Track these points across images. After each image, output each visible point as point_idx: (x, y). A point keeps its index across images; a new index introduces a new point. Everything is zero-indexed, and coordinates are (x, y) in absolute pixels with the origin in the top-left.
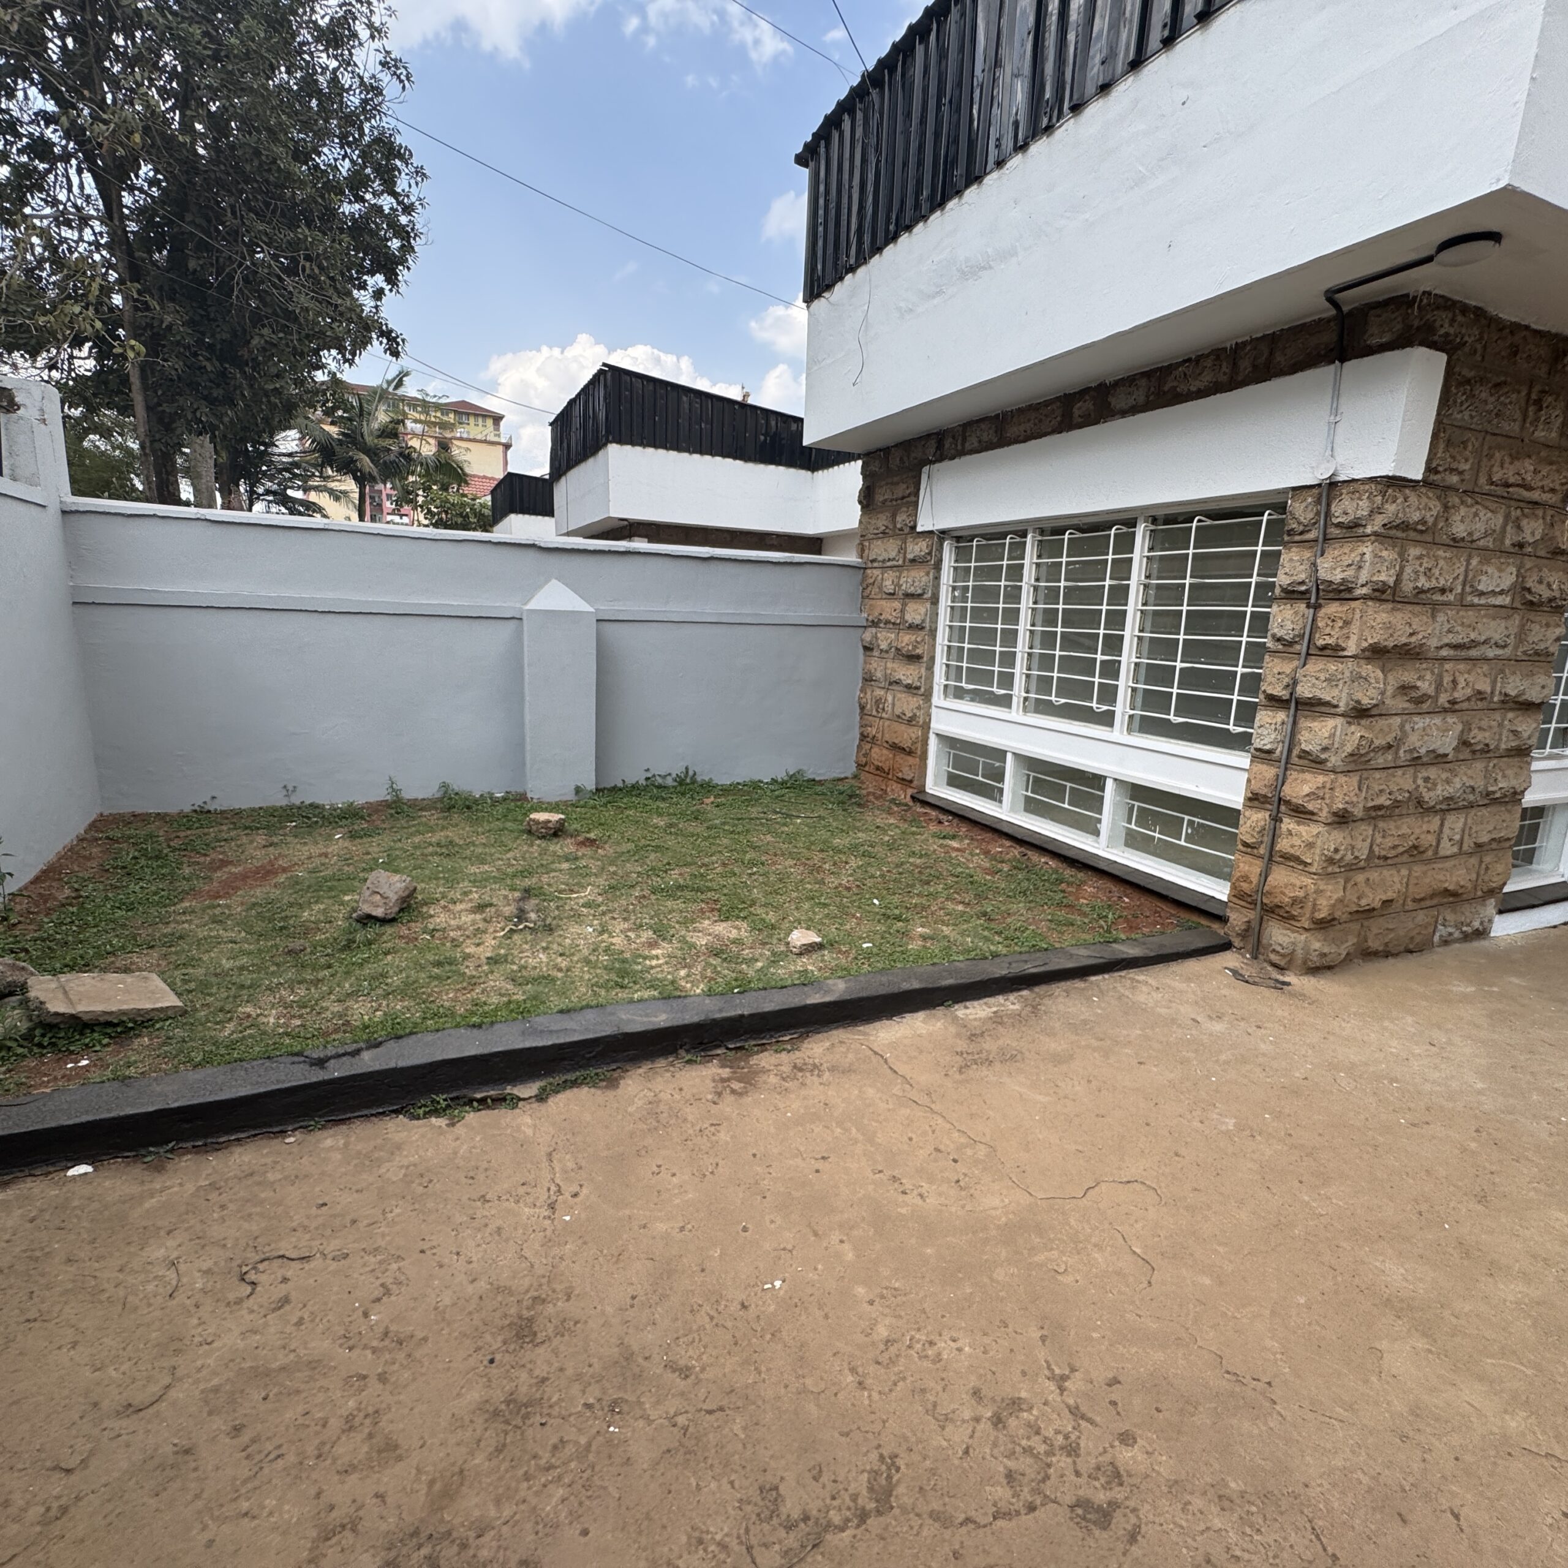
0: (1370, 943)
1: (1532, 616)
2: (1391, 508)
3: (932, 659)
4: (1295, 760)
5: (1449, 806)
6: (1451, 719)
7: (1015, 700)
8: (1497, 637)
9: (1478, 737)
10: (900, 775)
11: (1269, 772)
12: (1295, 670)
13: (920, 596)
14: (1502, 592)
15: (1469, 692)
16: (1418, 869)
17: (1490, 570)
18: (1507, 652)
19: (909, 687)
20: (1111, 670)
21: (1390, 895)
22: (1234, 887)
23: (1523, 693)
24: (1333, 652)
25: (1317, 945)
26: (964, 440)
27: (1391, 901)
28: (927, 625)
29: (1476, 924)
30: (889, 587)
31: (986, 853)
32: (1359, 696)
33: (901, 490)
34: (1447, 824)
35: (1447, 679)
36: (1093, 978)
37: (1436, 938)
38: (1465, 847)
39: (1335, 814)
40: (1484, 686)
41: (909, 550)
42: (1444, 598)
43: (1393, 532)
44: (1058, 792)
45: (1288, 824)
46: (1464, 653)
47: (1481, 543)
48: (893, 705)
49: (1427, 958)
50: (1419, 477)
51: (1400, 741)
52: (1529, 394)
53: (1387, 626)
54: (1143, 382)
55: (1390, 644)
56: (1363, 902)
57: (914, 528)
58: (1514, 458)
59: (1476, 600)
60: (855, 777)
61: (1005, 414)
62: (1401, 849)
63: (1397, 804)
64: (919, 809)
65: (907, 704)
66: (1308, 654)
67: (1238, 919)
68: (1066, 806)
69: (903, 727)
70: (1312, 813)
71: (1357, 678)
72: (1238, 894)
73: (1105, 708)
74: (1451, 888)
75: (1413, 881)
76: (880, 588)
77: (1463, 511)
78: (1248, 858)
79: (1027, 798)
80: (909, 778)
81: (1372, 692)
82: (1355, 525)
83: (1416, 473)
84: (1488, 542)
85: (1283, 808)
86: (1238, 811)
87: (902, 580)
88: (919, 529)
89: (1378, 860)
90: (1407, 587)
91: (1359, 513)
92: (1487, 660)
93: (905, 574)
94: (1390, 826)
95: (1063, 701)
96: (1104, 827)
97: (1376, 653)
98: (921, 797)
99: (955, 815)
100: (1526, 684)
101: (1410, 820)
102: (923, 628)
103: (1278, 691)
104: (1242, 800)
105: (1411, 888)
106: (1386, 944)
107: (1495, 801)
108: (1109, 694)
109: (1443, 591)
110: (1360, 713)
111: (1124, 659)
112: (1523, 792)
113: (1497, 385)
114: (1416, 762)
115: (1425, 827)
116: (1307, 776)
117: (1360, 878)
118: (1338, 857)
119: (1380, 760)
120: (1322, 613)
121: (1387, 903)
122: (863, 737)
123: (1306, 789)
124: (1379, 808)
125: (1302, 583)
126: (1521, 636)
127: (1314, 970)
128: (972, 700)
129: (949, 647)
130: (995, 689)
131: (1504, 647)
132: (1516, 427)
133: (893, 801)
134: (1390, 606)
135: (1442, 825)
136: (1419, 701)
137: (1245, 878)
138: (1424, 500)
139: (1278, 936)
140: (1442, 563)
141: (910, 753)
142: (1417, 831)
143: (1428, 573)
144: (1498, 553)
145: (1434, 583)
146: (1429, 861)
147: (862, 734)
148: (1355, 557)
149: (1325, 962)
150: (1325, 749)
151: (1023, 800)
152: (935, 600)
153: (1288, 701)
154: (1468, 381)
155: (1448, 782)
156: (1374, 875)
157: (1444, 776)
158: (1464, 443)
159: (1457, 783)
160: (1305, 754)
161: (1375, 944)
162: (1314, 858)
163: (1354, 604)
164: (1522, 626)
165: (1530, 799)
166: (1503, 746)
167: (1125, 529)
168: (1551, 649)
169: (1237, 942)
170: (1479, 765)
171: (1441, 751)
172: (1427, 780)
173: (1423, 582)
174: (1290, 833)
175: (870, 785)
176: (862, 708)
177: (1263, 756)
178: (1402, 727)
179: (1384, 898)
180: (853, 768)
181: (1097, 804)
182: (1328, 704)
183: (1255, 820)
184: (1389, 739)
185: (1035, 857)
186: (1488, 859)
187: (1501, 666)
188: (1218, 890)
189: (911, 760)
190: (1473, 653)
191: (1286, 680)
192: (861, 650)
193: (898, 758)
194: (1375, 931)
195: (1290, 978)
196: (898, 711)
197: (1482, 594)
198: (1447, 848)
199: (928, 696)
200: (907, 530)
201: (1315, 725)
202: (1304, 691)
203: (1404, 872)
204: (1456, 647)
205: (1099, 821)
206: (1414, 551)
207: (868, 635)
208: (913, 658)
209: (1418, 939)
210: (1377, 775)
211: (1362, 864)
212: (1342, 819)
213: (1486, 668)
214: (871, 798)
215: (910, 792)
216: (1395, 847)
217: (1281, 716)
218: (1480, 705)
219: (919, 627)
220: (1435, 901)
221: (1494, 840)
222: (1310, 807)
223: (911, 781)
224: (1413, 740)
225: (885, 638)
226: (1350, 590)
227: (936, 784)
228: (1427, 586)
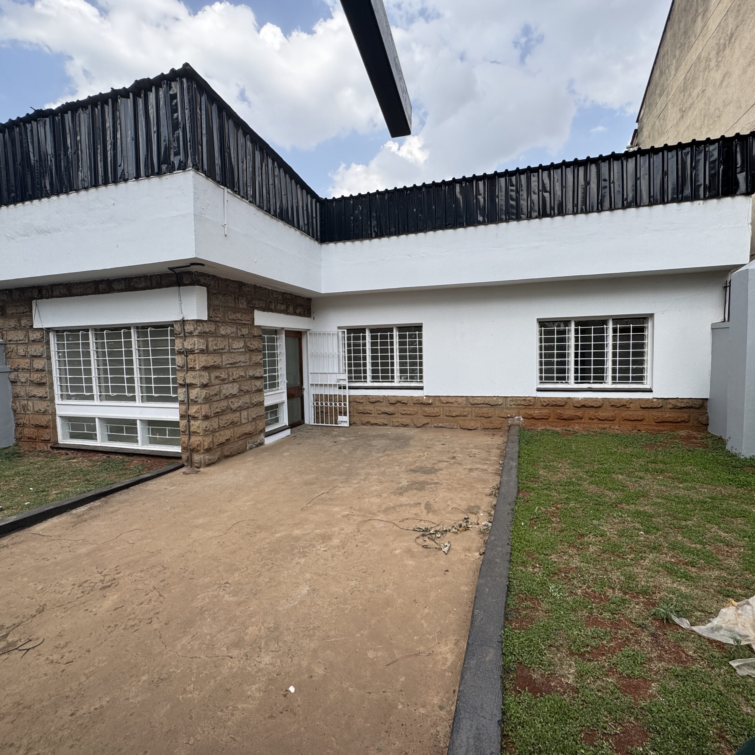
0: (225, 453)
1: (252, 353)
2: (199, 328)
3: (52, 384)
4: (190, 402)
5: (240, 409)
6: (235, 384)
7: (95, 397)
8: (243, 360)
9: (244, 388)
10: (43, 439)
11: (184, 407)
12: (185, 375)
13: (40, 356)
14: (241, 348)
15: (238, 376)
16: (236, 429)
17: (235, 342)
18: (248, 364)
19: (41, 398)
20: (131, 380)
21: (228, 438)
22: (182, 447)
23: (254, 374)
24: (193, 369)
25: (207, 457)
26: (52, 291)
27: (229, 439)
28: (46, 369)
29: (259, 441)
30: (21, 352)
31: (90, 461)
32: (202, 381)
33: (21, 309)
34: (242, 414)
35: (230, 374)
36: (131, 488)
37: (248, 448)
38: (250, 420)
39: (204, 416)
40: (242, 374)
41: (30, 336)
42: (223, 351)
43: (202, 334)
44: (121, 430)
45: (192, 422)
46: (234, 365)
47: (231, 335)
48: (33, 407)
49: (245, 454)
50: (206, 319)
51: (220, 391)
52: (235, 297)
53: (206, 361)
54: (123, 282)
55: (208, 365)
56: (219, 441)
57: (32, 326)
58: (234, 313)
59: (234, 351)
60: (16, 445)
61: (70, 284)
62: (228, 424)
63: (223, 411)
64: (56, 451)
65: (41, 406)
66: (187, 370)
67: (184, 457)
68: (125, 434)
69: (41, 416)
70: (197, 417)
71: (200, 376)
72: (183, 449)
73: (132, 394)
74: (247, 432)
75: (235, 432)
76: (17, 353)
77: (223, 327)
78: (184, 436)
79: (108, 435)
80: (48, 439)
81: (206, 380)
82: (191, 333)
83: (205, 318)
84: (234, 335)
85: (190, 418)
86: (178, 422)
87: (29, 350)
88: (35, 327)
89: (221, 428)
90: (211, 349)
91: (191, 330)
92: (242, 366)
93: (30, 347)
94: (224, 417)
95: (115, 394)
96: (139, 439)
97: (205, 368)
98: (56, 446)
99: (74, 449)
100: (254, 372)
101: (230, 415)
102: (44, 371)
103: (181, 382)
104: (179, 418)
105: (235, 435)
106: (231, 453)
107: (255, 405)
108: (132, 389)
109: (222, 349)
110: (204, 386)
111: (135, 376)
112: (263, 401)
113: (224, 294)
114: (227, 398)
115: (234, 416)
116: (194, 407)
117: (217, 434)
118: (207, 429)
119: (215, 398)
120: (188, 358)
121: (227, 440)
122: (17, 425)
123: (194, 411)
124: (218, 412)
125: (181, 349)
126: (250, 359)
127: (209, 465)
128: (76, 399)
129: (60, 378)
130: (85, 393)
131: (246, 362)
132: (233, 305)
133: (40, 451)
134: (206, 355)
135: (241, 414)
136: (223, 380)
137: (184, 442)
138: (209, 325)
139: (196, 458)
140: (219, 342)
141: (47, 427)
142: (232, 417)
143: (216, 345)
144: (236, 338)
145: (218, 348)
146: (239, 426)
147: (16, 424)
148: (192, 342)
149: (211, 462)
150: (196, 398)
151: (107, 436)
152: (49, 358)
153: (185, 385)
154: (215, 294)
155: (238, 402)
156: (222, 433)
157: (237, 400)
158: (219, 310)
159: (241, 402)
160: (192, 400)
161: (226, 453)
162: (200, 431)
163: (196, 355)
164: (250, 357)
165: (267, 403)
166: (254, 390)
167: (127, 331)
168: (260, 362)
169: (186, 464)
170: (247, 396)
171: (234, 393)
172: (232, 402)
173: (215, 347)
174: (193, 425)
175: (25, 447)
176: (14, 411)
177: (182, 403)
178: (220, 388)
179: (226, 438)
180: (14, 441)
181: (135, 431)
182: (194, 384)
183: (184, 423)
184: (215, 392)
185: (113, 457)
186: (258, 422)
187: (246, 368)
188: (177, 449)
189: (47, 431)
190: (237, 365)
191: (183, 379)
192: (10, 383)
193: (40, 431)
194: (226, 449)
195: (202, 469)
196: (36, 409)
197: (235, 349)
198: (244, 421)
199: (52, 400)
200: (28, 327)
201: (193, 391)
202: (188, 381)
203: (232, 430)
204: (231, 364)
205: (137, 437)
206: (210, 339)
207: (13, 376)
208: (41, 384)
209: (241, 449)
210: (215, 403)
211: (217, 430)
212: (206, 418)
213: (242, 369)
214: (27, 453)
215: (49, 445)
216: (226, 423)
217: (184, 389)
218: (243, 379)
219: (42, 370)
220: (244, 437)
221: (257, 416)
222: (196, 416)
223: (49, 440)
224: (224, 391)
225: (23, 377)
226: (194, 351)
227: (63, 439)
228: (216, 348)
